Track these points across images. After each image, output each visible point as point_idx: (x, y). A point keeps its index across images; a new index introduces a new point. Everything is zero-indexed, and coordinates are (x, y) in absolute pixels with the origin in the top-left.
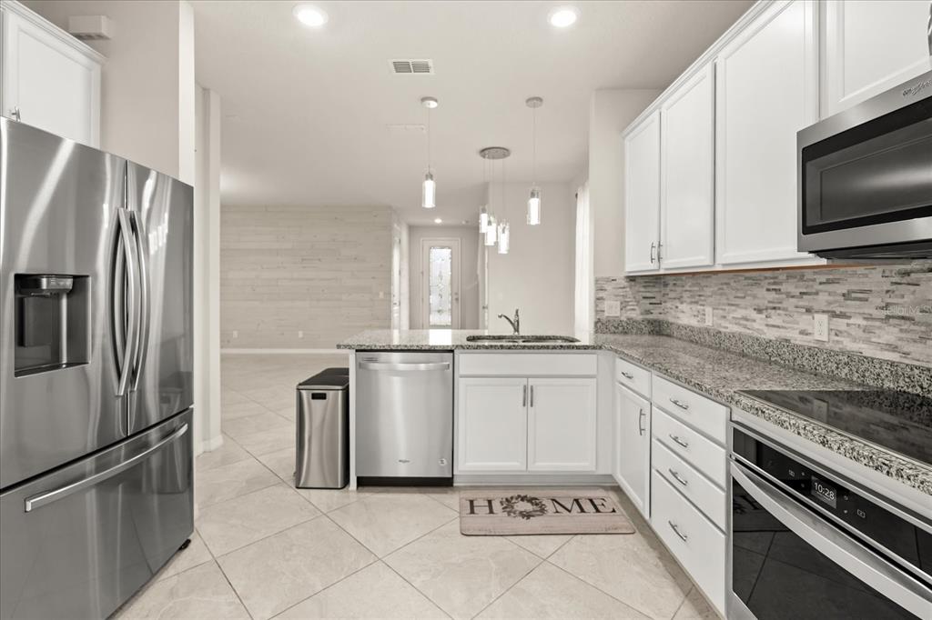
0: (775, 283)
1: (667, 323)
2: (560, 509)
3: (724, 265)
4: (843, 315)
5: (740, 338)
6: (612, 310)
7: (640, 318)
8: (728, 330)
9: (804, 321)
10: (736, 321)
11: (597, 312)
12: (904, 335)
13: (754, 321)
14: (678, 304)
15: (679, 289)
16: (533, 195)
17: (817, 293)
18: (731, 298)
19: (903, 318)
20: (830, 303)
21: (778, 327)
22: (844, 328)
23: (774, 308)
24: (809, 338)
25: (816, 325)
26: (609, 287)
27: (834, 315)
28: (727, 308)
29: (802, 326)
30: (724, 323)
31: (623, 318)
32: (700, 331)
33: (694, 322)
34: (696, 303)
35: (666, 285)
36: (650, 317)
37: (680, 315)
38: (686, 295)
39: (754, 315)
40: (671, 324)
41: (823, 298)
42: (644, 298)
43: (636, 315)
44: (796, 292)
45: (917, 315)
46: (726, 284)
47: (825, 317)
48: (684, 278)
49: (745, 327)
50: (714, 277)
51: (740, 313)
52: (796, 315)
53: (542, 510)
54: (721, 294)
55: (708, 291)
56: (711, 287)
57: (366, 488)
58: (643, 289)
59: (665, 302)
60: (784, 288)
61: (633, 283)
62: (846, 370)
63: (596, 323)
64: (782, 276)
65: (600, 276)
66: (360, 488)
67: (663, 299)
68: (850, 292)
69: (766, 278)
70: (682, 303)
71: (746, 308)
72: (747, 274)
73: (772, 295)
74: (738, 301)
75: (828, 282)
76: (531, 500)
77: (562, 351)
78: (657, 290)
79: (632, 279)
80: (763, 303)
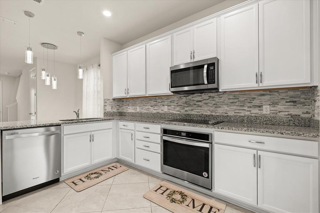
0: (156, 100)
1: (124, 112)
2: (106, 172)
3: (149, 95)
4: (170, 106)
5: (148, 114)
6: (109, 109)
7: (116, 111)
8: (143, 112)
9: (162, 108)
10: (146, 109)
11: (104, 110)
12: (180, 108)
13: (151, 109)
14: (128, 107)
15: (128, 103)
16: (80, 68)
17: (165, 102)
18: (144, 104)
19: (180, 105)
20: (167, 103)
21: (156, 110)
22: (170, 108)
23: (156, 106)
24: (163, 111)
25: (165, 108)
26: (108, 102)
27: (168, 106)
28: (143, 106)
29: (162, 109)
30: (142, 110)
31: (112, 112)
32: (135, 113)
33: (133, 111)
34: (134, 106)
35: (123, 101)
36: (119, 111)
37: (128, 110)
38: (130, 104)
39: (151, 107)
40: (126, 112)
41: (166, 102)
42: (117, 105)
43: (115, 110)
44: (161, 101)
45: (182, 104)
46: (143, 100)
47: (167, 106)
48: (129, 99)
49: (148, 111)
50: (139, 99)
51: (147, 107)
52: (160, 107)
53: (101, 174)
54: (141, 103)
55: (137, 103)
56: (138, 101)
57: (8, 201)
58: (117, 103)
59: (123, 106)
60: (158, 101)
61: (114, 101)
62: (171, 116)
63: (104, 113)
64: (157, 98)
65: (105, 98)
66: (4, 202)
67: (122, 106)
68: (171, 101)
69: (153, 99)
70: (129, 106)
71: (148, 106)
72: (149, 98)
73: (155, 103)
74: (146, 105)
75: (167, 99)
76: (95, 173)
77: (103, 121)
78: (120, 103)
79: (114, 99)
80: (153, 105)
